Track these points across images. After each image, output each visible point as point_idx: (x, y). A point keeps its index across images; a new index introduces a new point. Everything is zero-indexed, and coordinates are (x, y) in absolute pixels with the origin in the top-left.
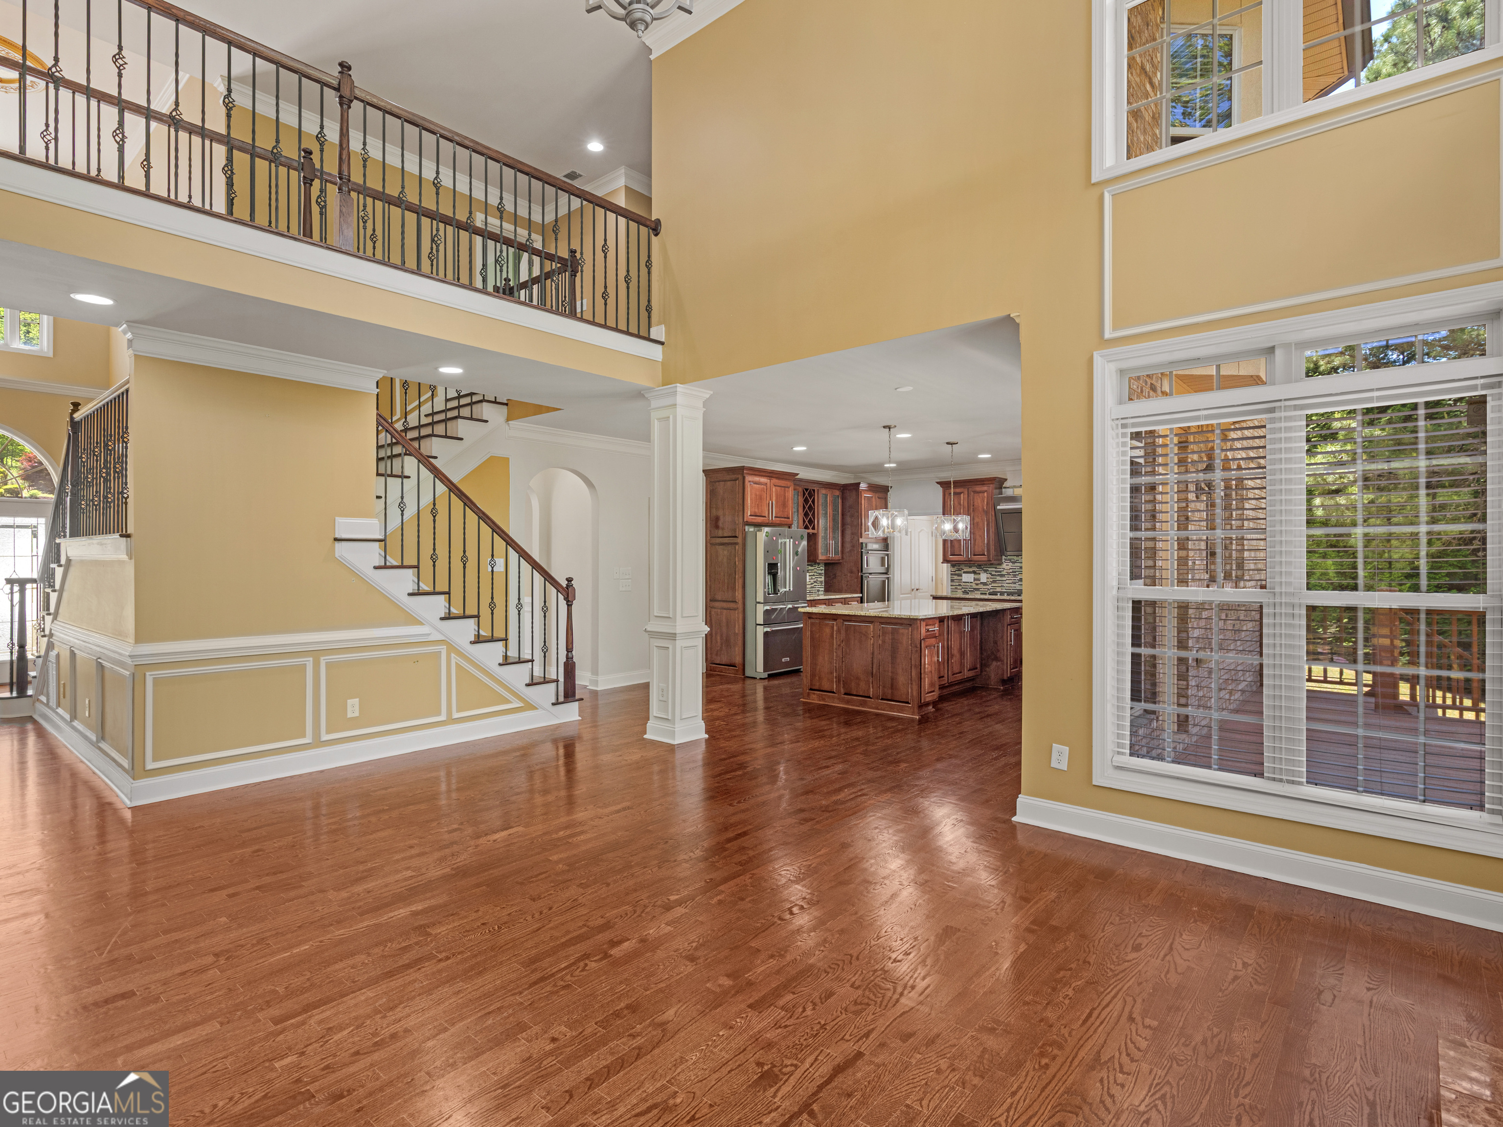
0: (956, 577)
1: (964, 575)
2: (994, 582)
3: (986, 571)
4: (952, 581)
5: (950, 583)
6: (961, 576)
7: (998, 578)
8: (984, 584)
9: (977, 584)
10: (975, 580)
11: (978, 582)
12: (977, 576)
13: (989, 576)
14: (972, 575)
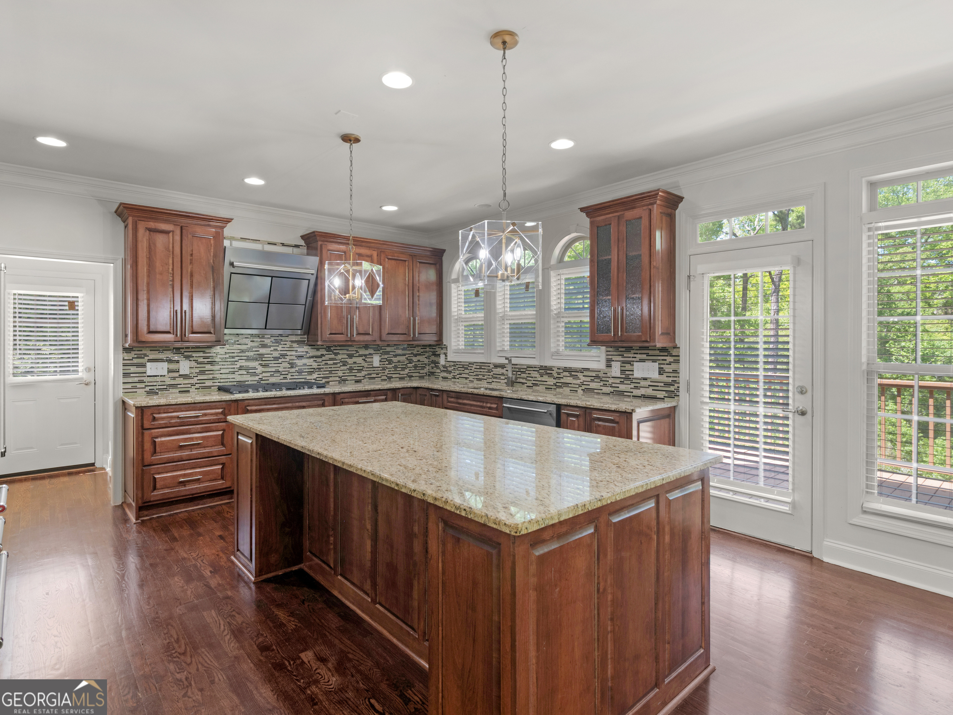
0: (133, 369)
1: (149, 365)
2: (202, 372)
3: (187, 357)
4: (126, 375)
5: (121, 380)
6: (144, 366)
7: (208, 367)
8: (185, 377)
9: (174, 378)
10: (170, 371)
11: (176, 375)
12: (173, 366)
13: (194, 364)
14: (165, 365)
